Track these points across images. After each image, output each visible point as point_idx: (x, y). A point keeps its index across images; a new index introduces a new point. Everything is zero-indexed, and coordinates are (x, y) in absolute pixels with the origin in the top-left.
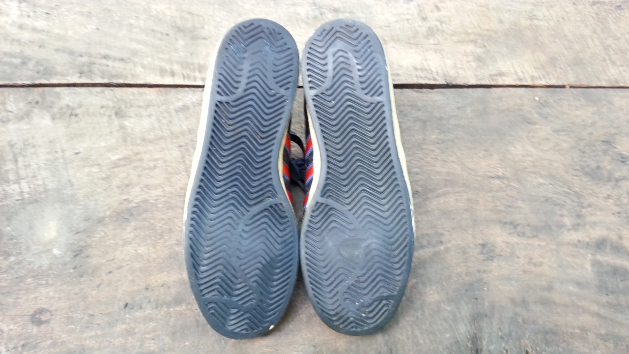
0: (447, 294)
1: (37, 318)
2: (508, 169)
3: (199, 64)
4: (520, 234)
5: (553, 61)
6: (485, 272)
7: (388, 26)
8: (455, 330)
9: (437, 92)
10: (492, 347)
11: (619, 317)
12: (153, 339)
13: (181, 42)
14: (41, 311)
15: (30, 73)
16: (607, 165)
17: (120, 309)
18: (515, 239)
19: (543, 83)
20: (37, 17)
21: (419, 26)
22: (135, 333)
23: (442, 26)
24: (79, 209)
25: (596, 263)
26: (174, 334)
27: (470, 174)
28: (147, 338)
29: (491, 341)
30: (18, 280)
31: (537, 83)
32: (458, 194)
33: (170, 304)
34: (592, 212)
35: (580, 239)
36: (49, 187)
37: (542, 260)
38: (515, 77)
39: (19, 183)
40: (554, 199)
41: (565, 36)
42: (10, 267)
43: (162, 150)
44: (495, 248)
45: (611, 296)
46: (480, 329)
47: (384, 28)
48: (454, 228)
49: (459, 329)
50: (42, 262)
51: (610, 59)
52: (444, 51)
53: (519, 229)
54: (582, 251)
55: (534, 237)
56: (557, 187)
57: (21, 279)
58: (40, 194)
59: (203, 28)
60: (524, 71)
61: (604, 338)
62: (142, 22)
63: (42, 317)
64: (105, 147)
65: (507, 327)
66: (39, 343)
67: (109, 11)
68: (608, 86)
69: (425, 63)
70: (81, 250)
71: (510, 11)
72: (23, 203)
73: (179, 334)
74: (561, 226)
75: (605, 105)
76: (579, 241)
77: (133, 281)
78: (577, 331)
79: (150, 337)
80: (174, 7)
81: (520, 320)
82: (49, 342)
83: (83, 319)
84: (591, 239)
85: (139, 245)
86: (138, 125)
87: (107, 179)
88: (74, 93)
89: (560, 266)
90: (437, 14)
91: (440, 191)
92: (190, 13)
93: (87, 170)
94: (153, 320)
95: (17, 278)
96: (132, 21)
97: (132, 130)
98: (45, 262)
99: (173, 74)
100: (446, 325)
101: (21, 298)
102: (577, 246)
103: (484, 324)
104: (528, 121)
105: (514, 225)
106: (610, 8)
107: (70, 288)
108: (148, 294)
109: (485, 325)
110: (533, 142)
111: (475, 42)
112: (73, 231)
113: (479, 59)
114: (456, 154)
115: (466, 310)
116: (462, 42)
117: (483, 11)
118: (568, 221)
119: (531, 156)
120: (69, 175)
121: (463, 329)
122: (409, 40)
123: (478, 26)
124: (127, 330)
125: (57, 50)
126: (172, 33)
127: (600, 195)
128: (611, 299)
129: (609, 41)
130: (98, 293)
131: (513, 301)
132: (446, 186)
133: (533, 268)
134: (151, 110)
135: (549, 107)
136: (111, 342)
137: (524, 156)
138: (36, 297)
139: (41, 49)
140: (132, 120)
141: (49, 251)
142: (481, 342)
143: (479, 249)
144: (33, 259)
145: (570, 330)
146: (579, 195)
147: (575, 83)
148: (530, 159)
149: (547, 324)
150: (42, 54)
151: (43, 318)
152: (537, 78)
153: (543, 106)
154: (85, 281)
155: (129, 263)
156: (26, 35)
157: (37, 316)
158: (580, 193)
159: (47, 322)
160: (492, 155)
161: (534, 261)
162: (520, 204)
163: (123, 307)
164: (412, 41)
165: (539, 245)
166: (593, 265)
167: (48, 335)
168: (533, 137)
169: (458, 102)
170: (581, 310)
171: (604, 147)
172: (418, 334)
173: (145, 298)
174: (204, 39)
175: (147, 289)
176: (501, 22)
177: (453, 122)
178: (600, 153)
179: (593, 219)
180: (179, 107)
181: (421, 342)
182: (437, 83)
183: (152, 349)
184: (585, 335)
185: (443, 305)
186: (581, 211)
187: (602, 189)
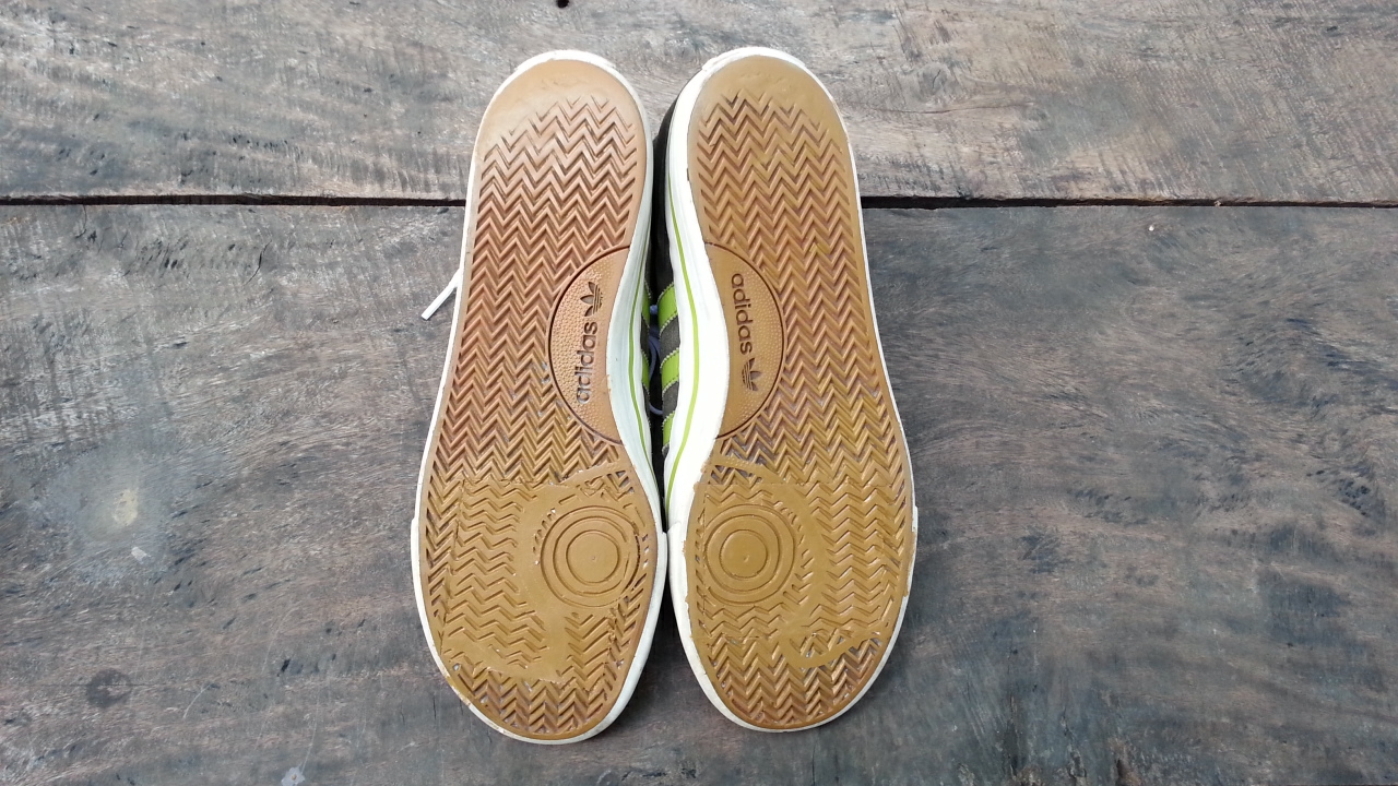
0: (955, 641)
1: (101, 691)
2: (1087, 380)
3: (435, 154)
4: (1110, 517)
5: (1188, 148)
6: (1033, 596)
7: (839, 73)
8: (968, 715)
9: (940, 215)
10: (1047, 754)
11: (1313, 691)
12: (342, 736)
13: (398, 108)
14: (109, 677)
15: (77, 173)
16: (1298, 369)
17: (272, 673)
18: (1098, 528)
19: (1166, 194)
20: (89, 54)
21: (905, 73)
22: (305, 723)
23: (953, 73)
24: (184, 464)
25: (1269, 579)
26: (384, 724)
27: (1006, 389)
28: (329, 733)
29: (1045, 740)
30: (59, 612)
31: (1153, 194)
32: (981, 433)
33: (377, 664)
34: (1263, 472)
35: (1236, 527)
36: (121, 417)
37: (1156, 572)
38: (1108, 183)
39: (58, 410)
40: (1182, 443)
41: (1216, 93)
42: (43, 585)
43: (358, 339)
44: (1058, 546)
45: (1298, 648)
46: (1022, 716)
47: (830, 75)
48: (971, 505)
49: (977, 714)
50: (110, 575)
51: (1310, 143)
52: (955, 126)
53: (1107, 507)
54: (1241, 553)
55: (1138, 522)
56: (1189, 416)
57: (67, 611)
58: (102, 431)
59: (444, 76)
60: (1125, 168)
61: (1280, 735)
62: (313, 64)
63: (110, 689)
64: (238, 331)
65: (1078, 710)
66: (105, 742)
67: (244, 39)
68: (1303, 201)
69: (915, 153)
70: (188, 551)
71: (1098, 38)
72: (67, 450)
73: (394, 726)
74: (1198, 500)
75: (1297, 242)
76: (1234, 532)
77: (299, 615)
78: (1225, 720)
79: (336, 732)
80: (381, 31)
81: (1107, 698)
82: (125, 742)
83: (195, 693)
84: (1259, 528)
85: (312, 541)
86: (307, 285)
87: (243, 399)
88: (171, 217)
89: (1193, 585)
90: (942, 46)
91: (944, 426)
92: (416, 44)
93: (199, 382)
94: (342, 697)
95: (57, 608)
96: (293, 62)
97: (295, 295)
98: (115, 574)
99: (380, 176)
100: (950, 707)
101: (67, 650)
102: (1229, 544)
103: (1030, 704)
104: (1132, 278)
105: (1097, 497)
106: (1312, 32)
107: (168, 628)
108: (332, 641)
109: (1032, 706)
110: (1141, 322)
111: (1021, 106)
112: (172, 510)
113: (1029, 143)
114: (976, 347)
115: (992, 676)
116: (995, 107)
117: (1040, 40)
118: (1211, 490)
119: (1136, 351)
120: (162, 392)
121: (987, 715)
122: (882, 102)
123: (1029, 71)
124: (286, 717)
125: (134, 124)
126: (377, 89)
127: (1282, 435)
128: (1298, 654)
129: (1309, 105)
130: (226, 639)
131: (1091, 656)
132: (955, 415)
133: (1136, 589)
134: (334, 253)
135: (1175, 245)
136: (254, 741)
137: (1120, 351)
138: (98, 648)
139: (99, 122)
140: (295, 274)
141: (126, 551)
142: (1025, 743)
143: (1022, 548)
144: (90, 569)
145: (1210, 719)
146: (1236, 436)
147: (1237, 196)
148: (1134, 357)
149: (1164, 705)
150: (102, 132)
151: (113, 691)
152: (1152, 183)
153: (1164, 243)
154: (200, 614)
155: (292, 575)
156: (68, 92)
157: (101, 688)
158: (1239, 430)
159: (122, 698)
160: (1052, 349)
161: (1138, 573)
162: (1111, 452)
163: (279, 668)
164: (888, 105)
165: (1149, 540)
166: (1261, 583)
167: (124, 727)
168: (1141, 311)
169: (984, 237)
170: (1233, 678)
171: (1291, 333)
172: (894, 726)
173: (325, 650)
174: (447, 99)
175: (329, 631)
176: (1079, 62)
177: (972, 278)
178: (1285, 345)
179: (1267, 484)
180: (393, 247)
181: (899, 741)
182: (940, 195)
183: (339, 754)
184: (1241, 728)
185: (944, 664)
186: (1239, 469)
187: (1288, 421)
